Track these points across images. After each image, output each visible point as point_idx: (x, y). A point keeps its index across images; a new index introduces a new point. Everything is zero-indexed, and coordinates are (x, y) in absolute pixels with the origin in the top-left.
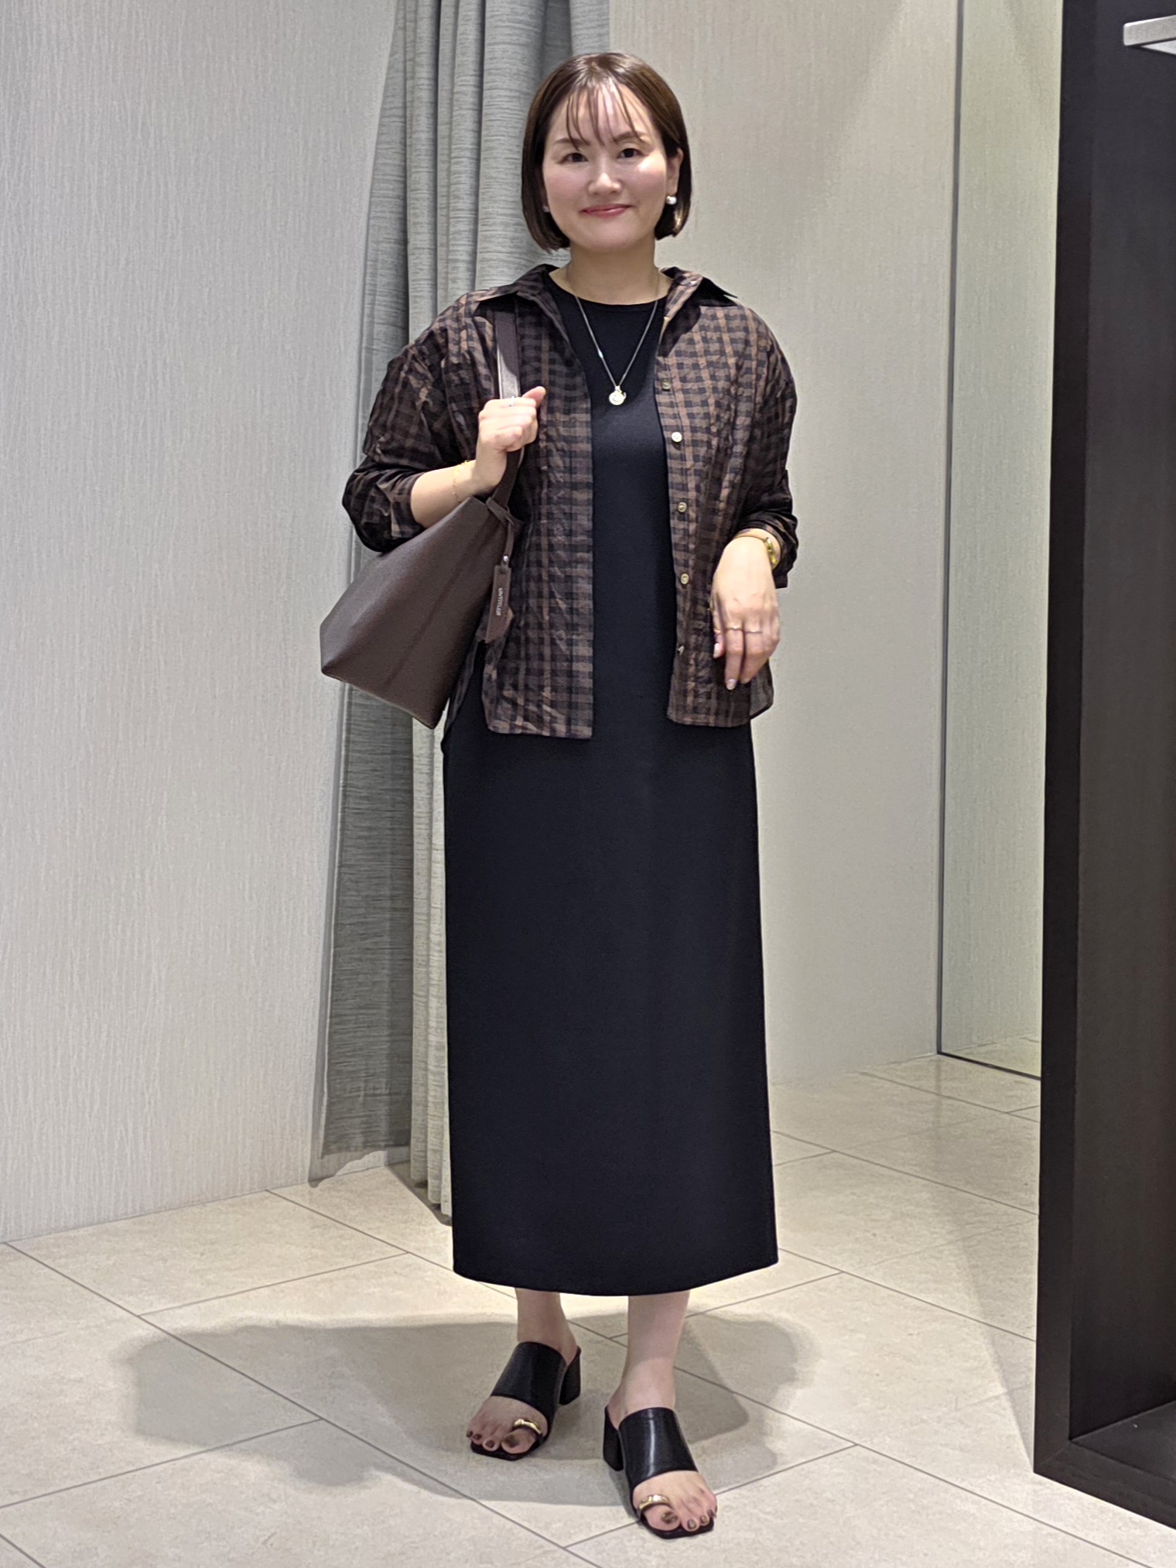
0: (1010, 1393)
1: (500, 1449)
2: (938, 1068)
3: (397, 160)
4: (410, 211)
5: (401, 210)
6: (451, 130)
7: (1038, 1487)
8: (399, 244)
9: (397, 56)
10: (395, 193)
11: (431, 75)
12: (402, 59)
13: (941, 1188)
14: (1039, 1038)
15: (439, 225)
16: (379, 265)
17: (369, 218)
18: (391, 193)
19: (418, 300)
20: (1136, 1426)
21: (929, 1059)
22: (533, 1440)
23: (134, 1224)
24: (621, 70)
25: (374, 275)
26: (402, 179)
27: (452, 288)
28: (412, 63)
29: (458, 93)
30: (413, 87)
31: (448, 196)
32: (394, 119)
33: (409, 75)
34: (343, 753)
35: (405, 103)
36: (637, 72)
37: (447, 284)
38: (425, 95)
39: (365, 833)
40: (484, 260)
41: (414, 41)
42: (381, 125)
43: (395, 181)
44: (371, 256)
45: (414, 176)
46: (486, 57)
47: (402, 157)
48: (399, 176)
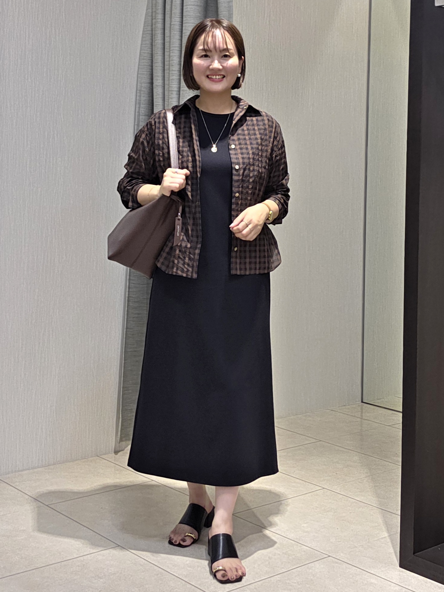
0: (390, 536)
1: (180, 544)
2: (362, 409)
3: (149, 51)
4: (154, 71)
5: (151, 71)
6: (170, 39)
7: (401, 573)
8: (150, 84)
9: (149, 10)
10: (148, 64)
11: (163, 18)
12: (151, 11)
13: (363, 455)
14: (402, 396)
15: (166, 77)
16: (142, 92)
17: (138, 74)
18: (147, 64)
19: (157, 106)
20: (439, 549)
21: (358, 405)
22: (192, 540)
23: (46, 469)
24: (224, 25)
25: (140, 96)
26: (151, 58)
27: (171, 101)
28: (155, 13)
29: (173, 24)
30: (155, 22)
31: (169, 65)
32: (148, 35)
33: (154, 18)
34: (128, 284)
35: (152, 29)
36: (230, 26)
37: (169, 99)
38: (160, 25)
39: (136, 316)
40: (183, 90)
41: (156, 5)
42: (143, 37)
43: (148, 59)
44: (138, 89)
45: (156, 57)
46: (184, 10)
47: (151, 50)
48: (149, 57)
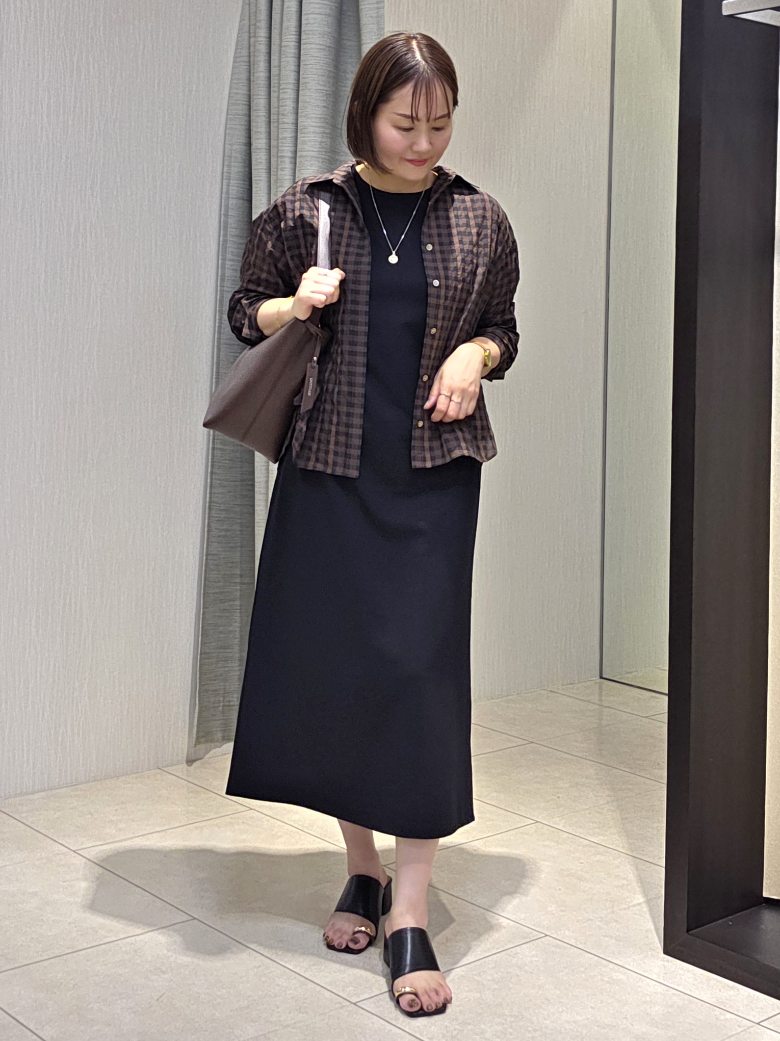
0: (648, 902)
1: (348, 947)
2: (600, 688)
3: (244, 91)
4: (253, 124)
5: (247, 124)
6: (280, 70)
7: (666, 964)
8: (246, 145)
9: (243, 22)
10: (244, 112)
11: (267, 35)
12: (247, 24)
13: (603, 766)
14: (667, 668)
15: (272, 133)
16: (233, 160)
17: (226, 129)
18: (241, 112)
19: (258, 182)
20: (731, 923)
21: (594, 681)
22: (367, 940)
23: (72, 790)
25: (229, 166)
26: (248, 103)
27: (281, 174)
28: (254, 27)
29: (285, 46)
30: (255, 43)
31: (278, 114)
32: (243, 64)
33: (252, 35)
34: (209, 481)
35: (249, 53)
37: (277, 172)
38: (263, 48)
39: (224, 533)
40: (301, 156)
41: (256, 12)
42: (234, 67)
43: (243, 104)
44: (226, 154)
45: (256, 100)
46: (303, 22)
47: (247, 89)
48: (246, 101)
